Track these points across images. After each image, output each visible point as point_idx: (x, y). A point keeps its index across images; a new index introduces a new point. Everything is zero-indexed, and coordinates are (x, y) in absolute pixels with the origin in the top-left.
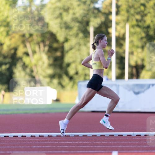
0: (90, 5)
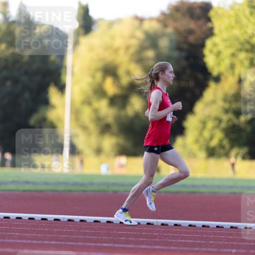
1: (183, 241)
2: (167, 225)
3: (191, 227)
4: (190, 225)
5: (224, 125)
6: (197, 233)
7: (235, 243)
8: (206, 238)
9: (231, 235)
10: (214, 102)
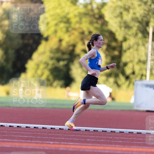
0: (150, 5)
1: (21, 136)
2: (13, 127)
3: (27, 128)
4: (27, 127)
5: (50, 67)
6: (31, 132)
7: (53, 138)
8: (36, 134)
9: (51, 133)
10: (44, 53)
